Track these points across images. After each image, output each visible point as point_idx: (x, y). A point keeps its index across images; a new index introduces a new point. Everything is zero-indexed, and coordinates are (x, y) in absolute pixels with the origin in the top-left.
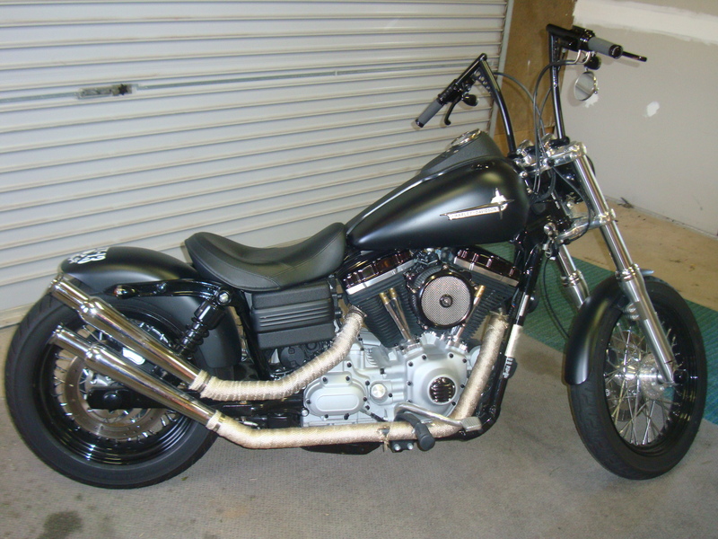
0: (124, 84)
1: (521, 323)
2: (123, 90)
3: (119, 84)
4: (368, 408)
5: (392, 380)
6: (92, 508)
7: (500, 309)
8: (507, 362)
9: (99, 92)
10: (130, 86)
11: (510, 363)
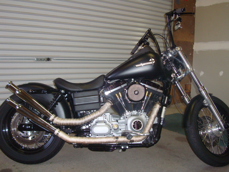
0: (49, 58)
1: (166, 106)
2: (48, 59)
3: (47, 58)
4: (112, 134)
5: (121, 125)
6: (17, 168)
7: (158, 101)
8: (162, 119)
9: (41, 60)
10: (51, 59)
11: (163, 120)
